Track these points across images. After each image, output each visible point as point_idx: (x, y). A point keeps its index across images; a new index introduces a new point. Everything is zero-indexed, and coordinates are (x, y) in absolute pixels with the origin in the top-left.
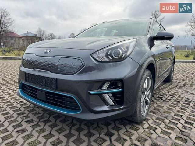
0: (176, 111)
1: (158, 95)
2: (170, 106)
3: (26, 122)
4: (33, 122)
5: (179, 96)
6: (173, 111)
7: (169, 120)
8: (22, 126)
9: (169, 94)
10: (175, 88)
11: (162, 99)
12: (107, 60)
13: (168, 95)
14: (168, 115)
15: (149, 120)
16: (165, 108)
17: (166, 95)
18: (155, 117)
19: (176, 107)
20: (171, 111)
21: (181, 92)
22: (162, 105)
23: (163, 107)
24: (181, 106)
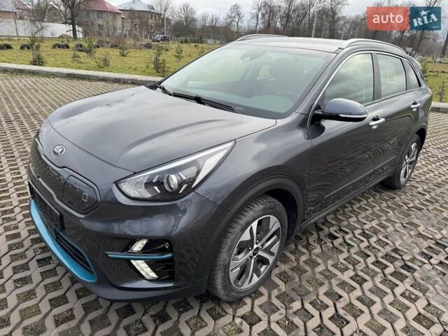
0: (338, 282)
1: (332, 230)
2: (335, 266)
3: (38, 261)
4: (50, 263)
5: (381, 237)
6: (333, 281)
7: (303, 304)
8: (29, 269)
9: (363, 229)
10: (393, 210)
11: (334, 242)
13: (357, 232)
14: (311, 289)
15: (262, 295)
16: (320, 268)
17: (353, 229)
18: (279, 290)
19: (347, 269)
20: (326, 282)
21: (398, 225)
22: (319, 261)
23: (317, 266)
24: (361, 268)
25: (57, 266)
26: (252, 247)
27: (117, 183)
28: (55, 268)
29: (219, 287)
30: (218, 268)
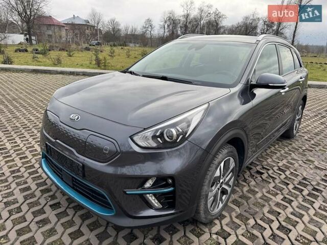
0: (274, 204)
1: (258, 168)
2: (268, 192)
3: (51, 206)
4: (60, 207)
5: (292, 171)
6: (270, 202)
7: (255, 221)
8: (45, 213)
9: (278, 166)
10: (294, 152)
11: (262, 176)
12: (154, 145)
13: (276, 168)
14: (258, 210)
15: (225, 217)
16: (259, 195)
17: (272, 167)
18: (236, 212)
19: (277, 194)
20: (266, 204)
21: (300, 162)
22: (257, 190)
23: (256, 193)
24: (286, 193)
25: (67, 208)
26: (219, 181)
27: (131, 137)
28: (65, 210)
29: (201, 212)
30: (202, 197)
